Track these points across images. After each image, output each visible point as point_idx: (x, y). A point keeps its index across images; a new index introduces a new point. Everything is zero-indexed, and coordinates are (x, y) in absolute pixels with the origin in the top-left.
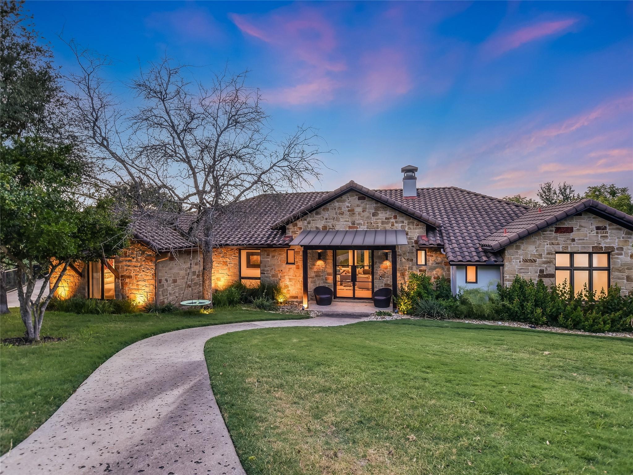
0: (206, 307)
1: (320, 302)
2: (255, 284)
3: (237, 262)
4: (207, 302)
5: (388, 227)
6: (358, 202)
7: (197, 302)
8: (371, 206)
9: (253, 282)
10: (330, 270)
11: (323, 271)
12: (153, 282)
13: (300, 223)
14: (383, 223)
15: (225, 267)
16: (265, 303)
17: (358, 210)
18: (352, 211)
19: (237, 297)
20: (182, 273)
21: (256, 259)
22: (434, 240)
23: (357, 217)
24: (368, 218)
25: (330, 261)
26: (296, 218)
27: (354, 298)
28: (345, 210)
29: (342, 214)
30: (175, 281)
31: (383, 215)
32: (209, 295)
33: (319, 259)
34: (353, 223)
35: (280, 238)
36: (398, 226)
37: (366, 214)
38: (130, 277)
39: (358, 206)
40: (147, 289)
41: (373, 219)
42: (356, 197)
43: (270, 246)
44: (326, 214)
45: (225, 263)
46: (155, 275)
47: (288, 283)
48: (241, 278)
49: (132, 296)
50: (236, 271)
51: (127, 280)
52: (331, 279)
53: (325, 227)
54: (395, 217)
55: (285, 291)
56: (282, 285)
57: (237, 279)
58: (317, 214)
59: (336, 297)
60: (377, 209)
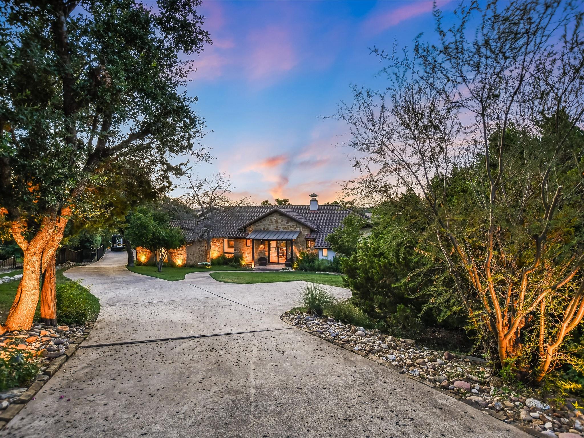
0: (209, 266)
1: (261, 265)
2: (231, 256)
3: (222, 245)
4: (209, 263)
5: (293, 229)
6: (279, 217)
7: (205, 263)
8: (285, 220)
9: (230, 255)
10: (267, 249)
11: (263, 250)
12: (185, 255)
13: (252, 227)
14: (291, 227)
15: (217, 248)
16: (234, 264)
17: (279, 221)
18: (276, 221)
19: (222, 262)
20: (197, 251)
21: (232, 243)
22: (313, 236)
23: (279, 224)
24: (284, 225)
25: (267, 245)
26: (251, 224)
27: (278, 263)
28: (273, 220)
29: (272, 222)
30: (194, 254)
31: (291, 224)
32: (209, 260)
33: (261, 244)
34: (277, 227)
35: (243, 233)
36: (298, 229)
37: (283, 223)
38: (174, 253)
39: (279, 219)
40: (183, 258)
41: (286, 226)
42: (279, 215)
43: (238, 238)
44: (265, 223)
45: (217, 246)
46: (186, 252)
47: (247, 256)
48: (224, 253)
49: (175, 261)
50: (222, 249)
51: (173, 254)
52: (267, 254)
53: (264, 229)
54: (296, 225)
55: (245, 259)
56: (244, 256)
57: (222, 253)
58: (261, 222)
59: (269, 262)
60: (288, 221)
